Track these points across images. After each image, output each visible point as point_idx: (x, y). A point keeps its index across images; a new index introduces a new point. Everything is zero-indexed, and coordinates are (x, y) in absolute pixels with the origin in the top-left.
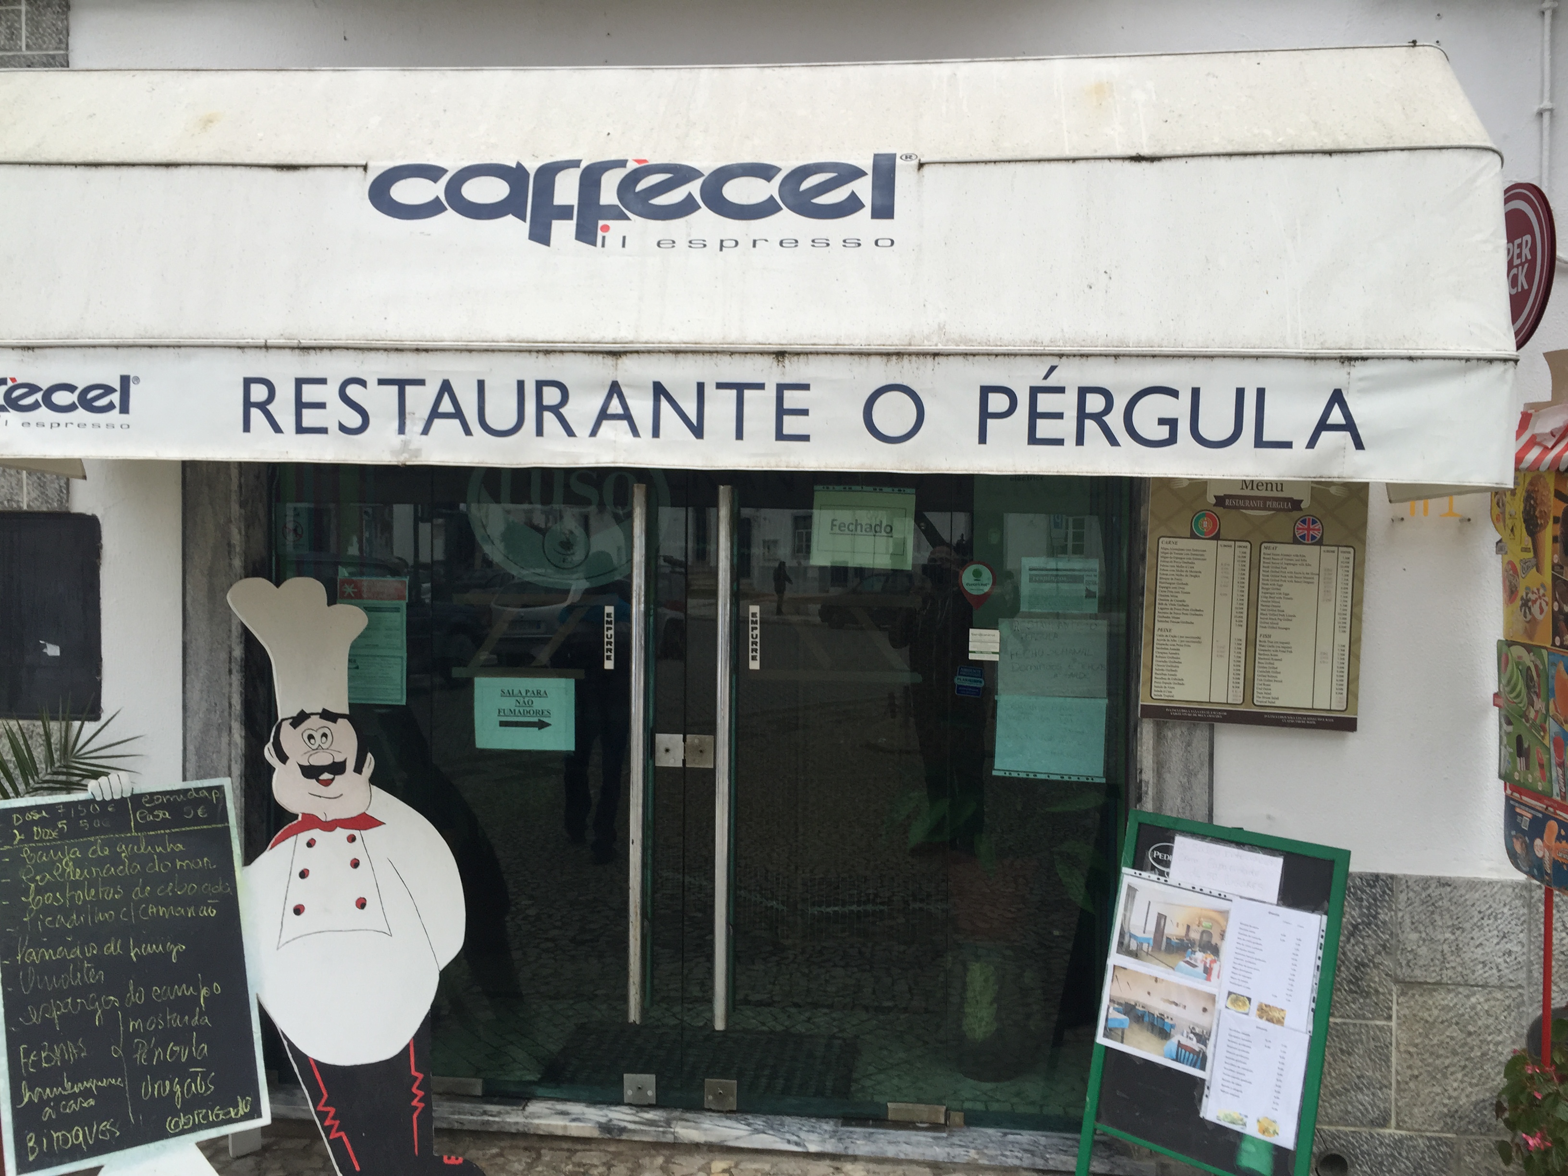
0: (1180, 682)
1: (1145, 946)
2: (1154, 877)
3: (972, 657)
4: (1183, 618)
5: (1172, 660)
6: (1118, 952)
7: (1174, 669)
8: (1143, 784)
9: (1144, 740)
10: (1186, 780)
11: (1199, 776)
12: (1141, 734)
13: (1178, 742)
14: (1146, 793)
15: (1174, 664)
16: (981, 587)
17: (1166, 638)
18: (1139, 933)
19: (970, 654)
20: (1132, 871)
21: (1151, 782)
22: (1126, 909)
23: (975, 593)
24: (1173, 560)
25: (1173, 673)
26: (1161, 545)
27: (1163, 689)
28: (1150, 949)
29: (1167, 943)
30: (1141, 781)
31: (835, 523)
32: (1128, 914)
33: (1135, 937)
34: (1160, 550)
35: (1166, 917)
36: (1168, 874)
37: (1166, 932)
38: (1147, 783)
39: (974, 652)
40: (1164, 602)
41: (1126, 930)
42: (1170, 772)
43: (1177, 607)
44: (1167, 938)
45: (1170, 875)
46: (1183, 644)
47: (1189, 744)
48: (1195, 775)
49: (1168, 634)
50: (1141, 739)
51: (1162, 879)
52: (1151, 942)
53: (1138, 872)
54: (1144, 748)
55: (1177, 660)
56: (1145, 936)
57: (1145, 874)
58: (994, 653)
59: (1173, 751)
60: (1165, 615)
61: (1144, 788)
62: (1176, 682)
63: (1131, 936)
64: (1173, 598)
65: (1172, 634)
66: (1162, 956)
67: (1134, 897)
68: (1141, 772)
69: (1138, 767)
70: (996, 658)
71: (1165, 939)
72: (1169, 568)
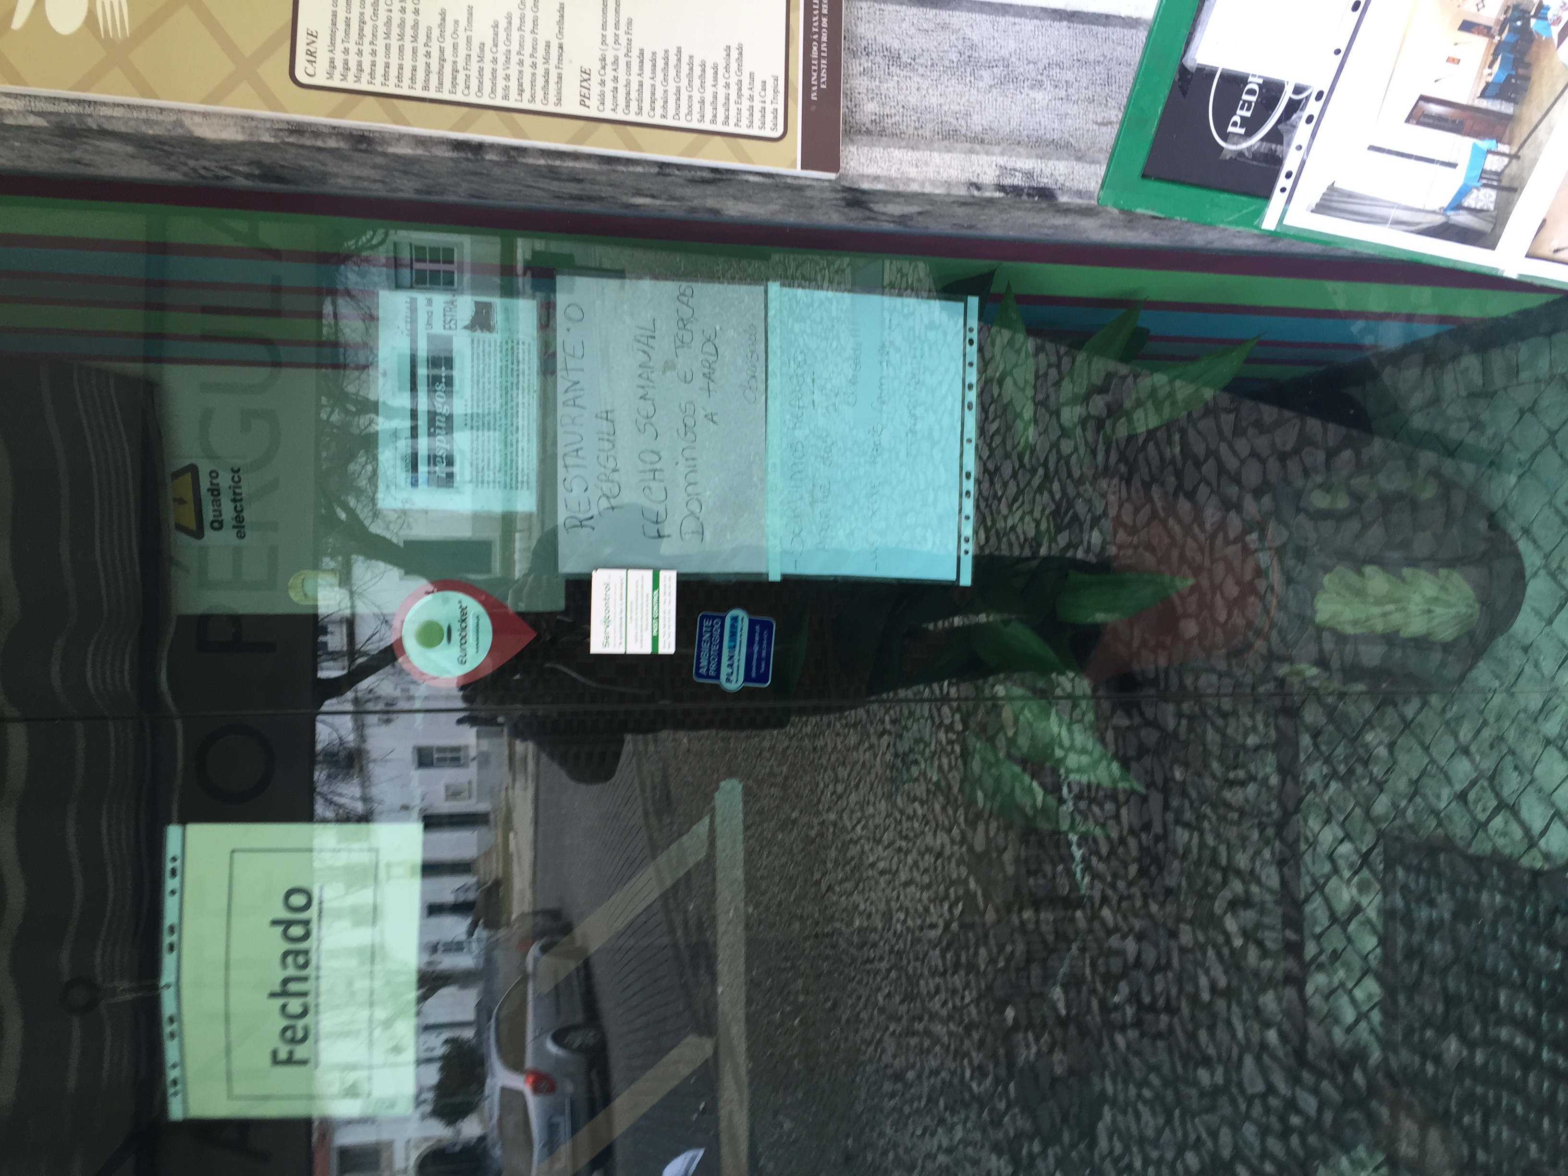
0: (734, 54)
1: (1494, 164)
2: (1302, 133)
3: (667, 646)
4: (547, 31)
5: (672, 72)
6: (1493, 246)
7: (697, 71)
8: (1008, 181)
9: (893, 173)
10: (986, 74)
11: (975, 36)
12: (877, 178)
13: (889, 88)
14: (1029, 174)
15: (685, 69)
16: (471, 622)
17: (610, 85)
18: (1454, 180)
19: (662, 650)
20: (1278, 199)
21: (1002, 161)
22: (1381, 220)
23: (487, 639)
24: (367, 48)
25: (709, 72)
26: (321, 80)
27: (757, 106)
28: (1504, 148)
29: (1496, 97)
30: (1001, 188)
31: (283, 1055)
32: (1394, 214)
33: (1464, 192)
34: (336, 83)
35: (1423, 98)
36: (1298, 90)
37: (1464, 100)
38: (1004, 170)
39: (655, 640)
40: (501, 83)
41: (1439, 219)
42: (968, 114)
43: (515, 47)
44: (1483, 95)
45: (1303, 82)
46: (623, 40)
47: (894, 58)
48: (973, 47)
49: (595, 79)
50: (890, 179)
51: (1313, 108)
52: (1486, 144)
53: (1282, 182)
54: (913, 172)
55: (673, 60)
56: (1464, 163)
57: (1291, 163)
58: (656, 585)
59: (913, 100)
60: (540, 82)
61: (1017, 180)
62: (734, 66)
63: (1457, 205)
64: (488, 56)
65: (596, 66)
66: (1531, 112)
67: (1350, 195)
68: (978, 187)
69: (963, 192)
70: (669, 580)
71: (1484, 104)
72: (394, 62)
